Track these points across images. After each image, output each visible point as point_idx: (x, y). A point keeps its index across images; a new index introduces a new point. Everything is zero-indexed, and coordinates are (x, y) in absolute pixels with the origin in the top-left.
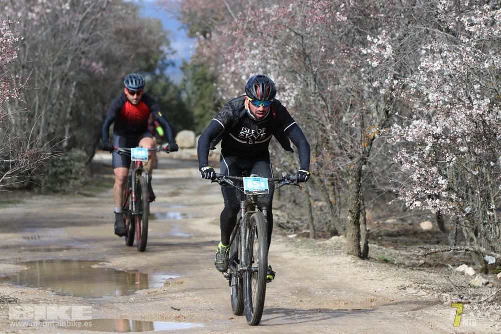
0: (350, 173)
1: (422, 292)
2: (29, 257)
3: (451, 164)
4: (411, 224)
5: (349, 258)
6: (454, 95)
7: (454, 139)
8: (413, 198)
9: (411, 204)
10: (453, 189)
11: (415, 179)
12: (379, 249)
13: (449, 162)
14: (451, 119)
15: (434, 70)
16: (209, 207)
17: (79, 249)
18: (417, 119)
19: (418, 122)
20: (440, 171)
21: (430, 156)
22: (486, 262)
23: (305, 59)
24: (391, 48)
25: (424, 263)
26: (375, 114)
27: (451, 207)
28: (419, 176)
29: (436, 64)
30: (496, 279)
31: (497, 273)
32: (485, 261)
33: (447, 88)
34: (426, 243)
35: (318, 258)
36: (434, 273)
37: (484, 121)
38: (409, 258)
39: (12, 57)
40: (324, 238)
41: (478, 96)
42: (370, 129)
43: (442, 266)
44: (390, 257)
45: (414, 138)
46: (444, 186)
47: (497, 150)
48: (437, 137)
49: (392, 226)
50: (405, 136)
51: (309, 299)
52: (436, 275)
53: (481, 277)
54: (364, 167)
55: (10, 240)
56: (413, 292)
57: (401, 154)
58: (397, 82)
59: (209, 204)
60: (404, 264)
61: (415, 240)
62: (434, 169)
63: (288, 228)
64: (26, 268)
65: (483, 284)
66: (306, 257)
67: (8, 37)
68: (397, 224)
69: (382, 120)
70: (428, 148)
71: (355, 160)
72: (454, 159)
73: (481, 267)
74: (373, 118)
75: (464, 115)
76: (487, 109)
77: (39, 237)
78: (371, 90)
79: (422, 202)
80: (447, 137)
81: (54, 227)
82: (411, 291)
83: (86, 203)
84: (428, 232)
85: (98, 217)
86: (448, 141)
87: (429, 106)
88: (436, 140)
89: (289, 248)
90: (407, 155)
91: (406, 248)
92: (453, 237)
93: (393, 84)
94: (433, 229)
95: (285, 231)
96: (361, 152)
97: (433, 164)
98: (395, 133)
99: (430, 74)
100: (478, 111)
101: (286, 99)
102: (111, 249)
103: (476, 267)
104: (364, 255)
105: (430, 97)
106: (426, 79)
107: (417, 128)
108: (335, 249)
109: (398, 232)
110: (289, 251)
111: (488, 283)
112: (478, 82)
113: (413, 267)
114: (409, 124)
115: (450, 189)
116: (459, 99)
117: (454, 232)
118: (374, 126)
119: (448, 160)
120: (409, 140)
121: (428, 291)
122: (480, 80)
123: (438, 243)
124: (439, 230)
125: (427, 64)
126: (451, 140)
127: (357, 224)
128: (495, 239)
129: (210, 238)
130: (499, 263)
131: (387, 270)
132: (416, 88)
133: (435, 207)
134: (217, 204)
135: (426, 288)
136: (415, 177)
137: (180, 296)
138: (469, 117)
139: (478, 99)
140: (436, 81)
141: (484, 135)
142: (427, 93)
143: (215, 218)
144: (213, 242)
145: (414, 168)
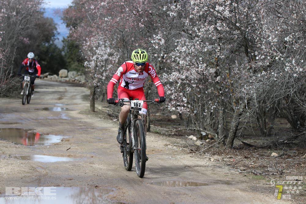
1: (175, 148)
3: (189, 92)
4: (167, 116)
6: (191, 62)
7: (191, 80)
8: (171, 106)
9: (171, 109)
10: (189, 103)
11: (173, 98)
12: (154, 127)
15: (182, 51)
17: (22, 123)
18: (174, 72)
19: (175, 73)
20: (184, 94)
21: (180, 88)
22: (202, 134)
23: (123, 42)
24: (164, 40)
25: (174, 134)
27: (188, 110)
28: (174, 96)
29: (183, 48)
30: (206, 142)
31: (206, 140)
33: (188, 59)
34: (174, 125)
36: (179, 138)
37: (203, 74)
38: (167, 131)
41: (201, 63)
43: (182, 135)
44: (159, 131)
45: (173, 80)
46: (185, 101)
47: (209, 86)
48: (182, 80)
49: (159, 116)
50: (169, 79)
52: (180, 140)
53: (200, 141)
54: (149, 91)
56: (171, 147)
57: (167, 87)
58: (166, 55)
59: (76, 104)
60: (165, 134)
61: (169, 123)
62: (181, 94)
63: (113, 116)
65: (200, 144)
68: (161, 116)
69: (158, 71)
70: (179, 85)
71: (146, 88)
72: (190, 90)
73: (199, 136)
75: (195, 71)
76: (205, 68)
77: (3, 117)
78: (153, 57)
79: (176, 108)
80: (187, 80)
81: (9, 113)
82: (170, 147)
84: (175, 119)
86: (188, 82)
87: (180, 66)
88: (182, 81)
89: (115, 126)
90: (170, 87)
91: (166, 127)
92: (187, 123)
93: (164, 56)
94: (177, 118)
95: (111, 118)
96: (148, 85)
97: (181, 92)
98: (165, 78)
99: (181, 53)
100: (201, 69)
101: (114, 59)
102: (36, 124)
103: (197, 136)
105: (180, 63)
106: (178, 54)
107: (175, 75)
109: (161, 119)
110: (115, 127)
111: (202, 144)
112: (201, 56)
113: (170, 135)
114: (170, 74)
115: (188, 103)
116: (193, 64)
117: (187, 121)
119: (187, 90)
120: (171, 81)
121: (177, 147)
123: (180, 125)
124: (179, 119)
125: (180, 48)
126: (189, 81)
128: (207, 125)
129: (79, 120)
130: (207, 135)
131: (159, 137)
132: (174, 58)
133: (181, 110)
134: (80, 104)
135: (176, 146)
136: (173, 97)
137: (69, 146)
138: (197, 72)
139: (201, 64)
140: (183, 55)
141: (203, 80)
142: (179, 61)
143: (80, 111)
144: (80, 122)
145: (173, 93)
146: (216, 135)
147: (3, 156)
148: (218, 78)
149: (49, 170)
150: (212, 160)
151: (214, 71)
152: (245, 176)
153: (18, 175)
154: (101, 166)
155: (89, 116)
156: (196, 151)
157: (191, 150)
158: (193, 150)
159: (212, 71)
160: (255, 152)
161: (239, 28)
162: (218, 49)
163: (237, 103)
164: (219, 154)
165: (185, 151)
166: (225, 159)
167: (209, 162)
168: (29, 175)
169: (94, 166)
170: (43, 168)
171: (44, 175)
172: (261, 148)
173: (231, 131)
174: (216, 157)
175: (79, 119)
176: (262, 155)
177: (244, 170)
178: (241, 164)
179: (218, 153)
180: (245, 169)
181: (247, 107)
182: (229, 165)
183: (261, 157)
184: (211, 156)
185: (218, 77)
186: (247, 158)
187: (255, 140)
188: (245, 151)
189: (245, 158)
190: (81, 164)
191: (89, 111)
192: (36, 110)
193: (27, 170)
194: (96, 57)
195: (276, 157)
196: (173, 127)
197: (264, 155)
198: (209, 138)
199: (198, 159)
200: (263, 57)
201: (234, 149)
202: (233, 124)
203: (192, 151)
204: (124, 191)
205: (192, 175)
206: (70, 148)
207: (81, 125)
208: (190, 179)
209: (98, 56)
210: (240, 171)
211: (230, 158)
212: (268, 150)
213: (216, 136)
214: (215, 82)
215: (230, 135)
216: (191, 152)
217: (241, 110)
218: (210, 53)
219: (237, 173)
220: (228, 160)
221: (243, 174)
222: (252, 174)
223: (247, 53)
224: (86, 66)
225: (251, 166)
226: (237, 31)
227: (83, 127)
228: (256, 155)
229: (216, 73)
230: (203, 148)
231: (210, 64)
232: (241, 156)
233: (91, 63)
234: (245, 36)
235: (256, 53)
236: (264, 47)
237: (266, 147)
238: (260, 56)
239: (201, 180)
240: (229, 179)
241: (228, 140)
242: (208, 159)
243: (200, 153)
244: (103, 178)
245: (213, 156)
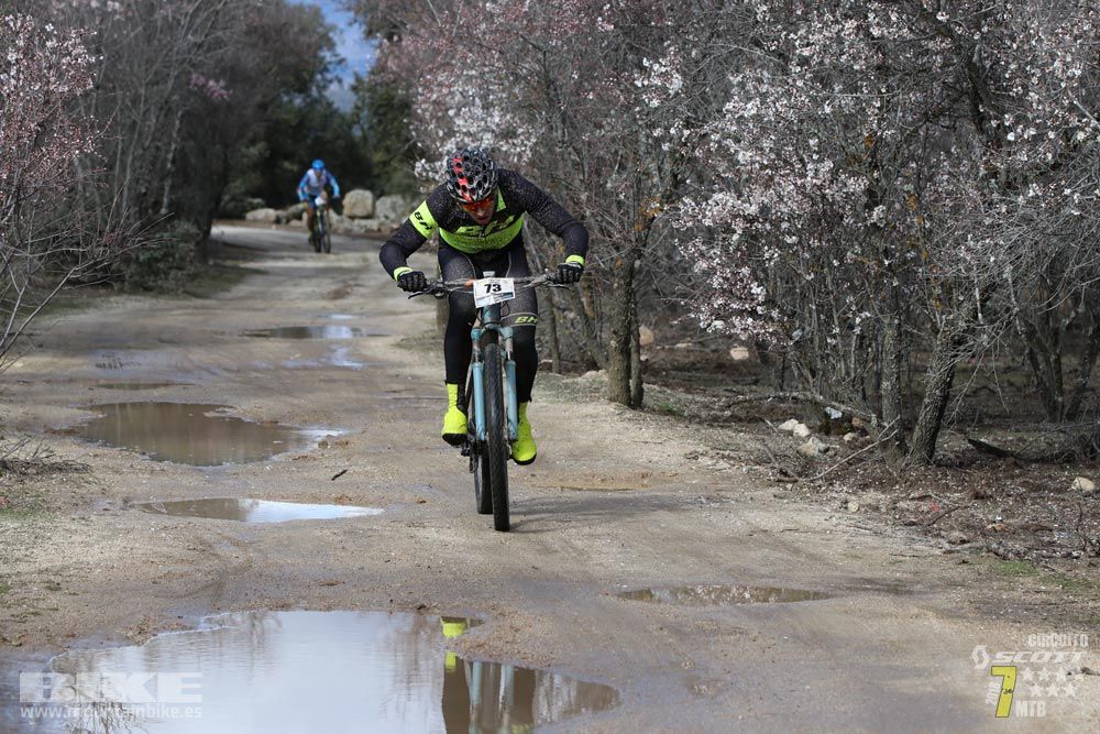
0: (616, 272)
1: (723, 464)
2: (106, 396)
3: (772, 263)
4: (714, 351)
5: (612, 407)
6: (778, 155)
7: (776, 224)
8: (711, 315)
9: (709, 325)
10: (774, 302)
11: (715, 285)
12: (660, 392)
13: (770, 259)
14: (772, 191)
15: (747, 116)
16: (394, 317)
17: (185, 386)
18: (721, 190)
19: (721, 196)
20: (754, 272)
21: (741, 250)
22: (827, 416)
23: (548, 87)
24: (680, 78)
25: (732, 416)
26: (656, 180)
27: (771, 330)
28: (721, 280)
29: (749, 106)
30: (842, 444)
31: (844, 434)
32: (826, 413)
33: (766, 144)
34: (736, 382)
35: (564, 407)
36: (745, 432)
37: (824, 196)
38: (707, 407)
39: (85, 86)
40: (575, 371)
41: (815, 157)
42: (647, 204)
43: (758, 421)
44: (678, 405)
45: (714, 222)
46: (760, 298)
47: (843, 242)
48: (750, 220)
49: (686, 353)
50: (700, 217)
51: (545, 473)
52: (748, 436)
53: (817, 440)
54: (637, 263)
55: (75, 369)
56: (710, 463)
57: (694, 246)
58: (689, 132)
59: (393, 313)
60: (699, 417)
61: (720, 376)
62: (745, 271)
64: (101, 416)
65: (820, 451)
66: (545, 404)
67: (80, 55)
68: (692, 351)
69: (666, 190)
70: (735, 237)
71: (624, 252)
72: (776, 255)
73: (819, 423)
74: (654, 186)
75: (792, 187)
76: (829, 177)
77: (121, 365)
78: (650, 141)
79: (725, 321)
80: (766, 220)
81: (145, 349)
82: (705, 461)
83: (195, 308)
84: (743, 363)
85: (216, 333)
86: (768, 227)
87: (738, 170)
88: (748, 225)
90: (704, 248)
91: (705, 391)
93: (683, 136)
94: (749, 359)
96: (633, 240)
97: (744, 264)
98: (686, 212)
99: (741, 120)
100: (814, 181)
101: (518, 149)
102: (236, 385)
103: (811, 423)
104: (634, 401)
105: (740, 157)
107: (721, 203)
108: (591, 392)
109: (693, 364)
111: (827, 450)
112: (815, 134)
113: (714, 421)
114: (706, 199)
115: (770, 302)
116: (785, 161)
117: (780, 367)
118: (654, 199)
119: (767, 255)
120: (707, 224)
121: (732, 462)
122: (819, 131)
123: (756, 382)
124: (759, 361)
125: (736, 105)
126: (772, 225)
127: (625, 352)
128: (839, 382)
129: (393, 372)
130: (847, 418)
131: (672, 427)
132: (719, 142)
133: (745, 330)
134: (406, 313)
135: (729, 457)
136: (716, 282)
137: (342, 464)
138: (801, 189)
139: (814, 161)
140: (750, 132)
141: (824, 218)
142: (736, 151)
143: (402, 337)
144: (397, 376)
145: (714, 268)
146: (873, 415)
147: (104, 503)
148: (878, 212)
149: (259, 551)
150: (853, 506)
151: (862, 187)
152: (964, 562)
153: (145, 568)
154: (448, 536)
155: (432, 354)
156: (800, 475)
157: (781, 472)
158: (789, 472)
159: (857, 185)
160: (1012, 477)
161: (945, 31)
162: (874, 107)
163: (947, 300)
164: (883, 484)
165: (758, 476)
166: (902, 504)
167: (840, 514)
168: (186, 568)
169: (421, 533)
170: (237, 544)
171: (239, 570)
172: (1036, 461)
173: (927, 400)
174: (871, 496)
175: (392, 365)
176: (1038, 488)
177: (963, 542)
178: (956, 520)
179: (881, 483)
180: (965, 537)
181: (980, 315)
182: (914, 524)
183: (1032, 495)
184: (855, 493)
185: (876, 209)
186: (982, 498)
187: (1019, 435)
188: (977, 474)
189: (976, 498)
190: (375, 527)
191: (433, 338)
192: (246, 338)
193: (178, 552)
194: (457, 143)
195: (1088, 495)
196: (731, 391)
197: (1045, 488)
198: (853, 429)
199: (801, 505)
200: (1032, 132)
201: (939, 466)
202: (933, 377)
203: (786, 474)
204: (518, 623)
205: (773, 564)
206: (344, 472)
207: (396, 387)
208: (763, 576)
209: (462, 140)
210: (947, 546)
211: (922, 498)
212: (1063, 469)
213: (874, 422)
214: (866, 226)
215: (924, 415)
216: (779, 481)
217: (962, 324)
218: (849, 122)
219: (938, 552)
220: (912, 505)
221: (956, 555)
222: (991, 554)
223: (980, 120)
224: (420, 174)
225: (990, 526)
226: (942, 42)
227: (404, 395)
228: (1015, 487)
229: (870, 192)
230: (826, 463)
231: (847, 163)
232: (960, 492)
233: (438, 164)
234: (971, 57)
235: (1008, 119)
236: (1037, 97)
237: (1057, 456)
238: (1019, 130)
239: (802, 579)
240: (905, 575)
241: (917, 433)
242: (837, 504)
243: (812, 481)
244: (450, 577)
245: (860, 492)
